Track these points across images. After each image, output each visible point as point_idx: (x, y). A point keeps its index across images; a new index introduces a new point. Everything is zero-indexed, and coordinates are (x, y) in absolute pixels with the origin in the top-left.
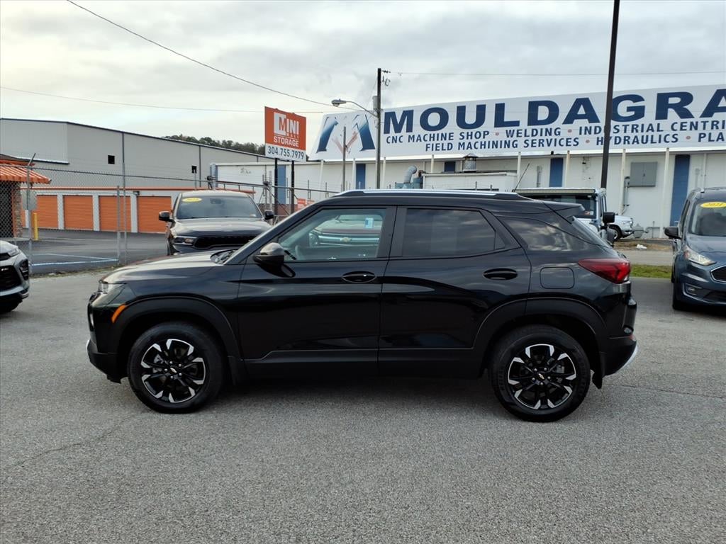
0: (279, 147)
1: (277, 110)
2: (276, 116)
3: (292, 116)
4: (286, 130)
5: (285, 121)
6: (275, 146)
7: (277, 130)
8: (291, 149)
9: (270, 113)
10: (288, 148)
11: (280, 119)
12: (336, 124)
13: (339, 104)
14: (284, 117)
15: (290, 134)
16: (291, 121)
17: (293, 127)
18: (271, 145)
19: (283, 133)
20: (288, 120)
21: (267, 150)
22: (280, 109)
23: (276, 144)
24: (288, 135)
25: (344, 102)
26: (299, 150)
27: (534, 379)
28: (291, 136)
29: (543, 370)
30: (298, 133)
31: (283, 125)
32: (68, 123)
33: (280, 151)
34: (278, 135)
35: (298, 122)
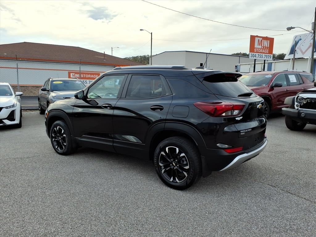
0: (257, 54)
1: (257, 36)
2: (257, 39)
3: (266, 38)
4: (261, 45)
5: (261, 41)
6: (255, 54)
7: (256, 46)
8: (264, 54)
9: (253, 38)
10: (262, 54)
11: (259, 40)
12: (301, 39)
13: (291, 29)
14: (261, 39)
15: (264, 47)
16: (265, 41)
17: (266, 44)
18: (253, 53)
19: (260, 47)
20: (263, 40)
21: (250, 55)
22: (259, 36)
23: (255, 52)
24: (262, 47)
25: (294, 28)
26: (269, 55)
27: (171, 165)
28: (264, 48)
29: (175, 161)
30: (268, 46)
31: (260, 43)
32: (186, 51)
33: (257, 56)
34: (257, 48)
35: (269, 41)
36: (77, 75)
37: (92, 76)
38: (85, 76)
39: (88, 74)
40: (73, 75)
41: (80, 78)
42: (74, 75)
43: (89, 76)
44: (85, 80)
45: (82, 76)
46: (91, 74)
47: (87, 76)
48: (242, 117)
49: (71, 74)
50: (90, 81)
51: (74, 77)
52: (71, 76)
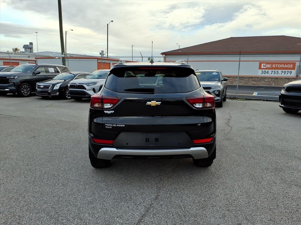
36: (269, 66)
37: (285, 66)
38: (278, 66)
39: (281, 64)
40: (264, 65)
41: (272, 68)
42: (266, 65)
43: (282, 66)
44: (276, 70)
45: (274, 66)
46: (284, 64)
47: (279, 66)
48: (113, 111)
49: (262, 65)
50: (282, 71)
51: (265, 67)
52: (262, 67)
